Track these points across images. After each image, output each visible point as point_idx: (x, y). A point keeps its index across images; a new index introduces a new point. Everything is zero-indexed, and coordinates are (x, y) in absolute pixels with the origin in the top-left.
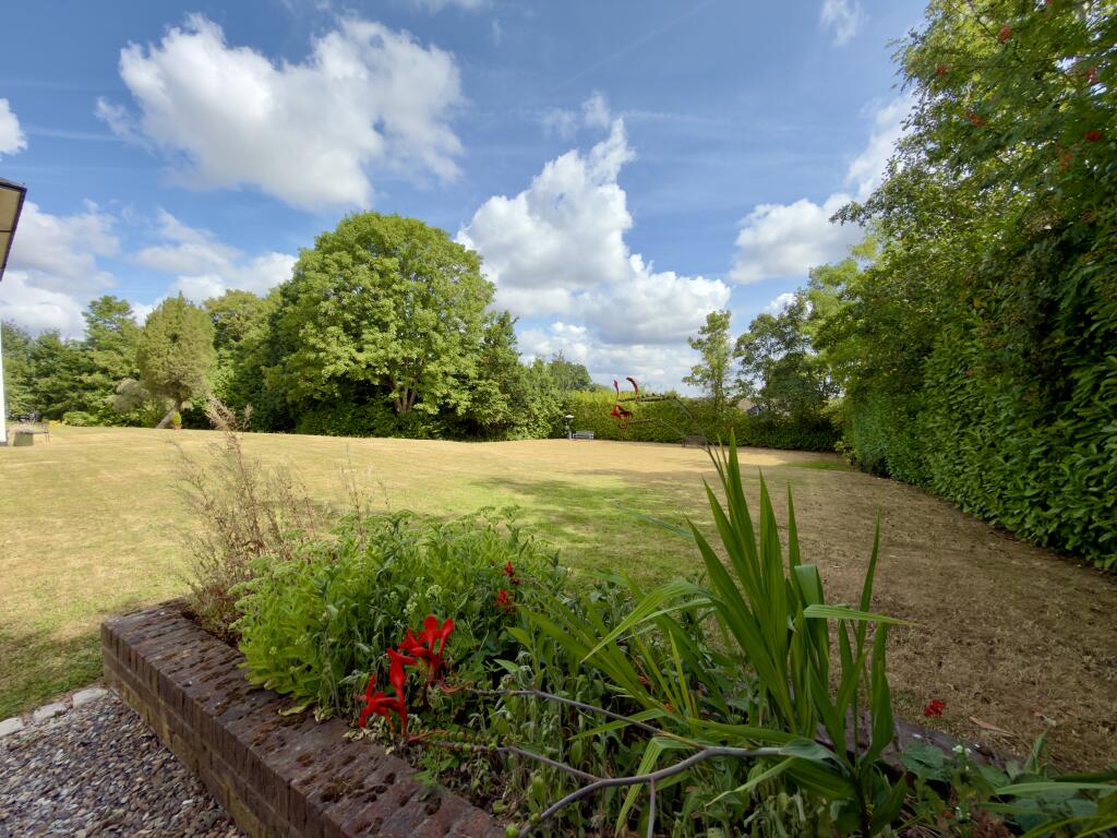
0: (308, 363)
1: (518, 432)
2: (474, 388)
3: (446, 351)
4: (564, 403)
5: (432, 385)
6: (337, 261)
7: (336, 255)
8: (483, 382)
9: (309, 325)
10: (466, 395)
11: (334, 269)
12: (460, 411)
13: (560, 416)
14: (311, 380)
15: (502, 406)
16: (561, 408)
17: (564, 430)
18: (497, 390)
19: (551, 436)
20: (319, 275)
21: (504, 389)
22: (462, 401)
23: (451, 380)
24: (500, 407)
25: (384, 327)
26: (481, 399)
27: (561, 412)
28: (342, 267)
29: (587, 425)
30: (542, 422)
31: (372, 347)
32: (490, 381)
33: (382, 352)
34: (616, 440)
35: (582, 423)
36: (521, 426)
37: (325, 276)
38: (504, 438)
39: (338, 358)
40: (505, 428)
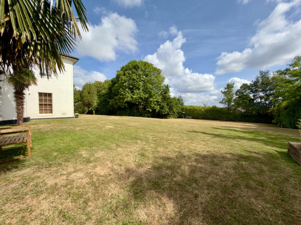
0: (120, 98)
1: (170, 116)
2: (160, 105)
3: (154, 95)
4: (182, 109)
5: (151, 104)
6: (128, 73)
7: (128, 71)
8: (162, 103)
9: (121, 89)
10: (159, 107)
11: (127, 75)
12: (157, 111)
13: (181, 112)
14: (121, 103)
15: (167, 110)
16: (181, 110)
17: (182, 116)
18: (166, 105)
19: (178, 118)
20: (124, 77)
21: (168, 105)
22: (157, 108)
23: (155, 103)
24: (166, 110)
25: (139, 89)
26: (162, 108)
27: (181, 111)
28: (129, 74)
29: (189, 115)
30: (176, 114)
31: (137, 94)
32: (164, 103)
33: (139, 96)
34: (197, 119)
35: (187, 114)
36: (171, 115)
37: (125, 77)
38: (166, 118)
39: (128, 97)
40: (167, 116)
